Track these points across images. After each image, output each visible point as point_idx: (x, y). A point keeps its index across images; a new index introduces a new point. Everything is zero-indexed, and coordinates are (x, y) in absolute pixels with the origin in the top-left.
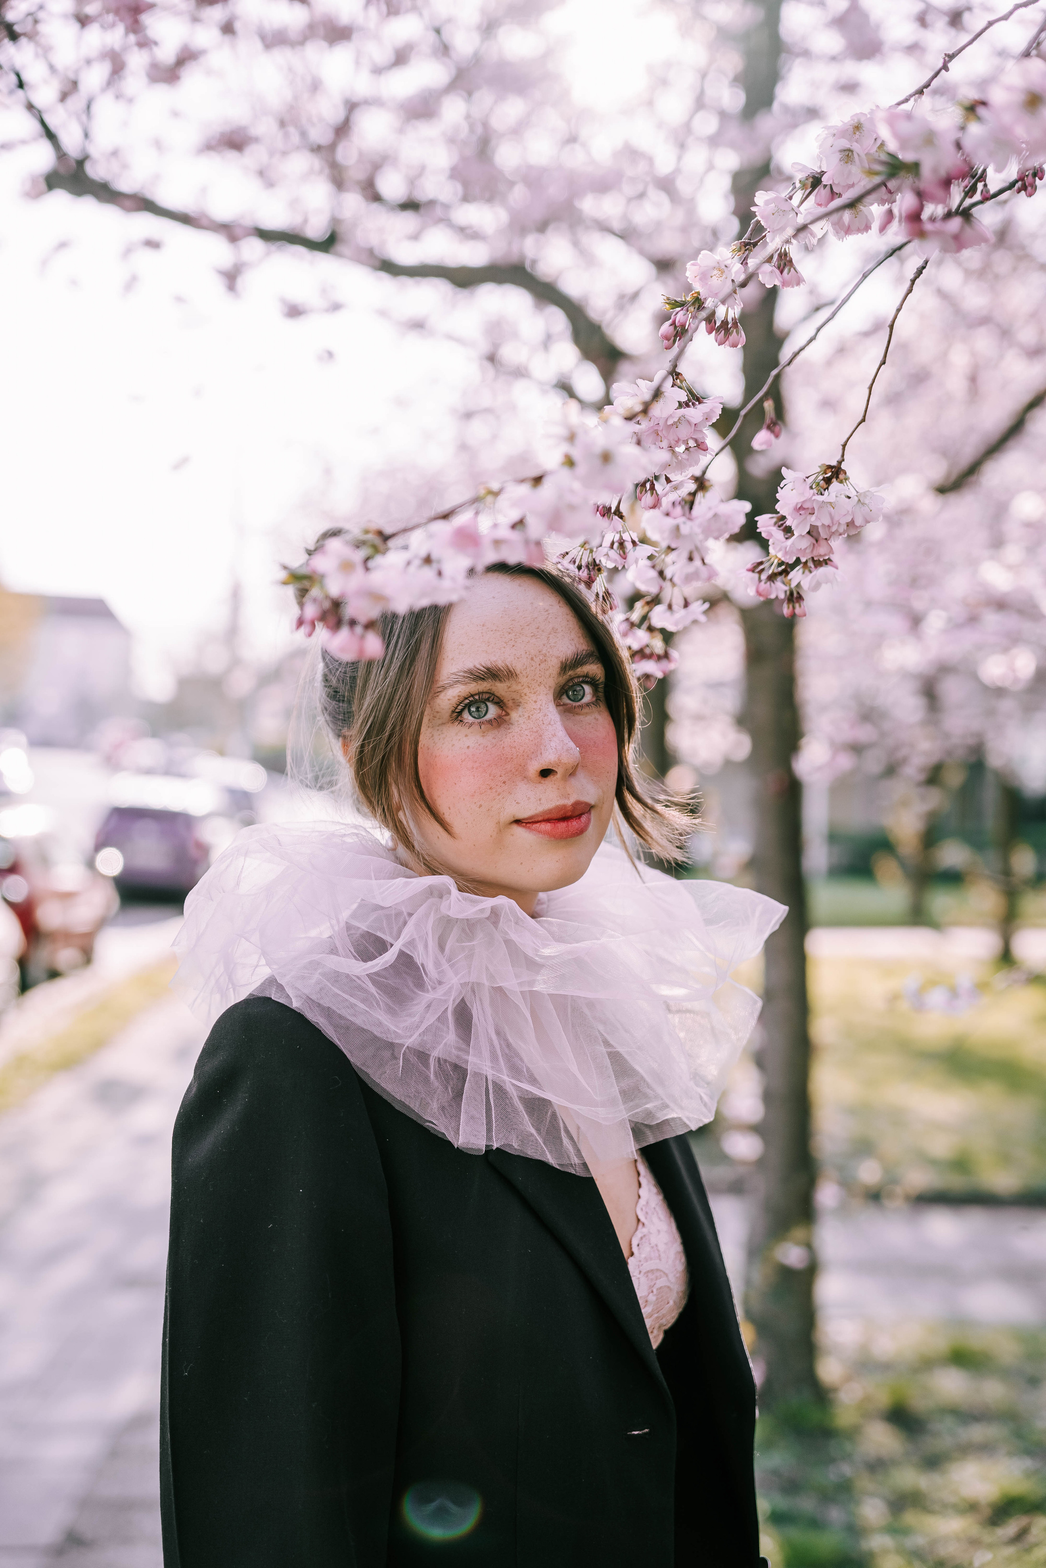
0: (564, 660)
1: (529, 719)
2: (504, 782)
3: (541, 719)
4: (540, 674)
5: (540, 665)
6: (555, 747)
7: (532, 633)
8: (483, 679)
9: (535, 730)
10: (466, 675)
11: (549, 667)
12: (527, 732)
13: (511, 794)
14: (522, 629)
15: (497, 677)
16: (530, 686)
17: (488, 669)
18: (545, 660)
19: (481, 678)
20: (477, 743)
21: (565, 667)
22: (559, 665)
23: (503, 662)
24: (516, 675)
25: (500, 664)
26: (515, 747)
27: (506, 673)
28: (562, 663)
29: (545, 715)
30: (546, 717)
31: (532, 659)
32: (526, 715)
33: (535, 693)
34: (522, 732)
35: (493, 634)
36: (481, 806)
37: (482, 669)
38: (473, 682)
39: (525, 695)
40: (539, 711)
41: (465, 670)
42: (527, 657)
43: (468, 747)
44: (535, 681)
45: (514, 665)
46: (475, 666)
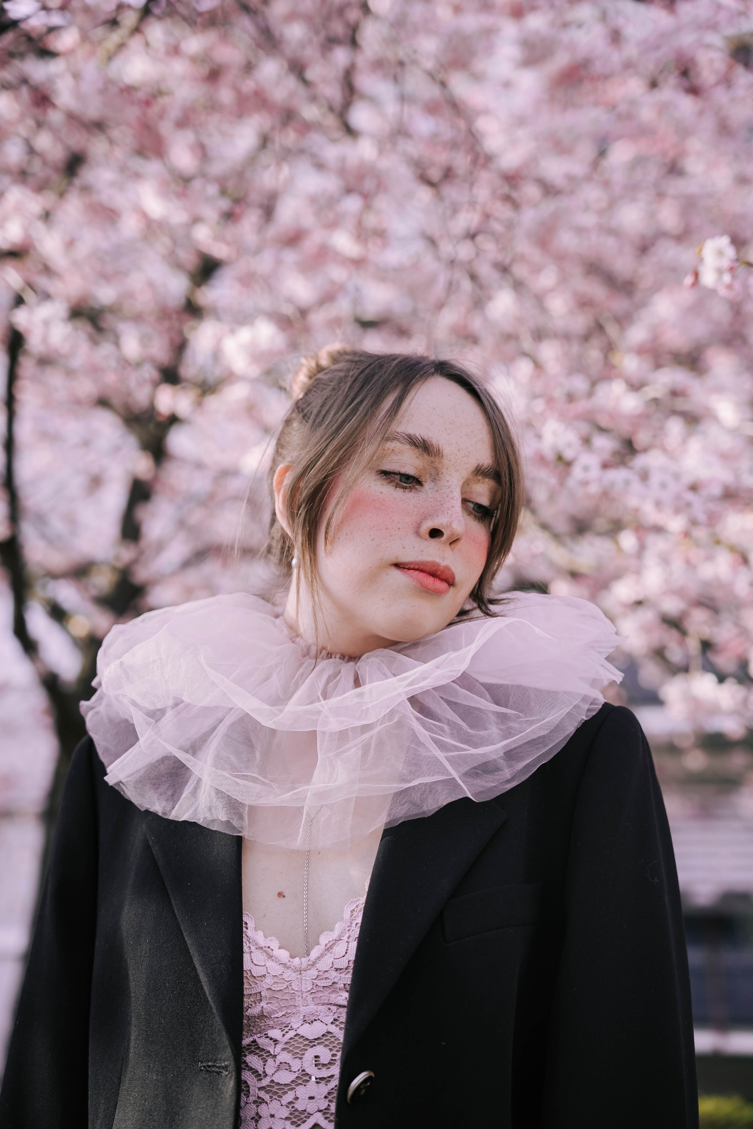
0: (481, 464)
1: (436, 492)
2: (399, 529)
3: (447, 493)
4: (460, 464)
5: (463, 457)
6: (451, 514)
7: (467, 432)
8: (417, 447)
9: (439, 500)
10: (406, 437)
11: (469, 463)
12: (431, 500)
13: (401, 539)
14: (461, 426)
15: (428, 450)
16: (449, 469)
17: (424, 441)
18: (468, 456)
19: (416, 444)
20: (389, 492)
21: (480, 470)
22: (476, 465)
23: (437, 441)
24: (442, 456)
25: (434, 442)
26: (418, 508)
27: (435, 450)
28: (478, 465)
29: (451, 492)
30: (451, 493)
31: (459, 450)
32: (436, 489)
33: (450, 475)
34: (428, 498)
35: (439, 418)
36: (373, 539)
37: (420, 438)
38: (408, 444)
39: (442, 474)
40: (447, 488)
41: (407, 433)
42: (456, 447)
43: (381, 493)
44: (454, 467)
45: (444, 447)
46: (415, 435)
